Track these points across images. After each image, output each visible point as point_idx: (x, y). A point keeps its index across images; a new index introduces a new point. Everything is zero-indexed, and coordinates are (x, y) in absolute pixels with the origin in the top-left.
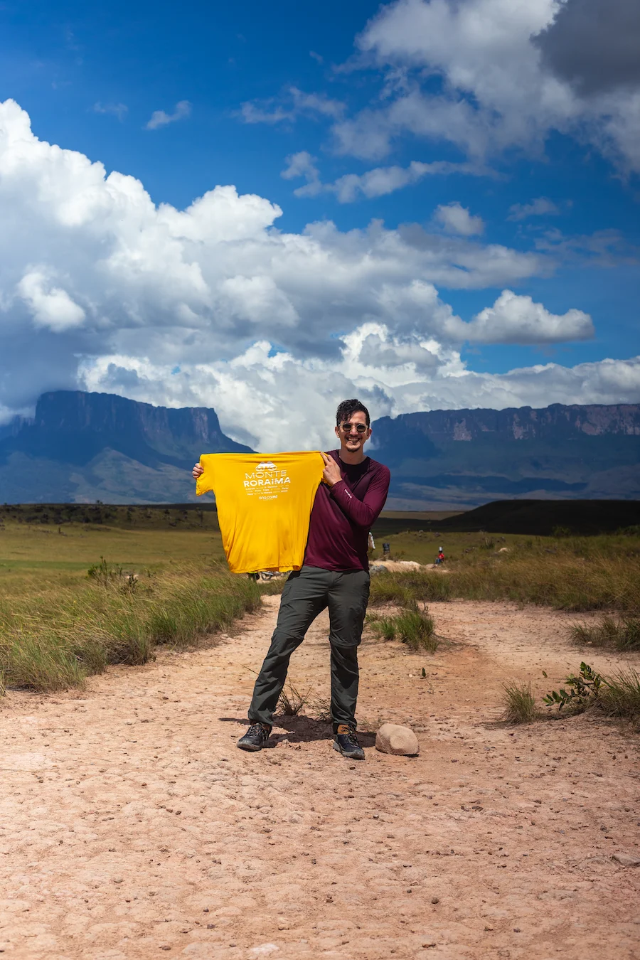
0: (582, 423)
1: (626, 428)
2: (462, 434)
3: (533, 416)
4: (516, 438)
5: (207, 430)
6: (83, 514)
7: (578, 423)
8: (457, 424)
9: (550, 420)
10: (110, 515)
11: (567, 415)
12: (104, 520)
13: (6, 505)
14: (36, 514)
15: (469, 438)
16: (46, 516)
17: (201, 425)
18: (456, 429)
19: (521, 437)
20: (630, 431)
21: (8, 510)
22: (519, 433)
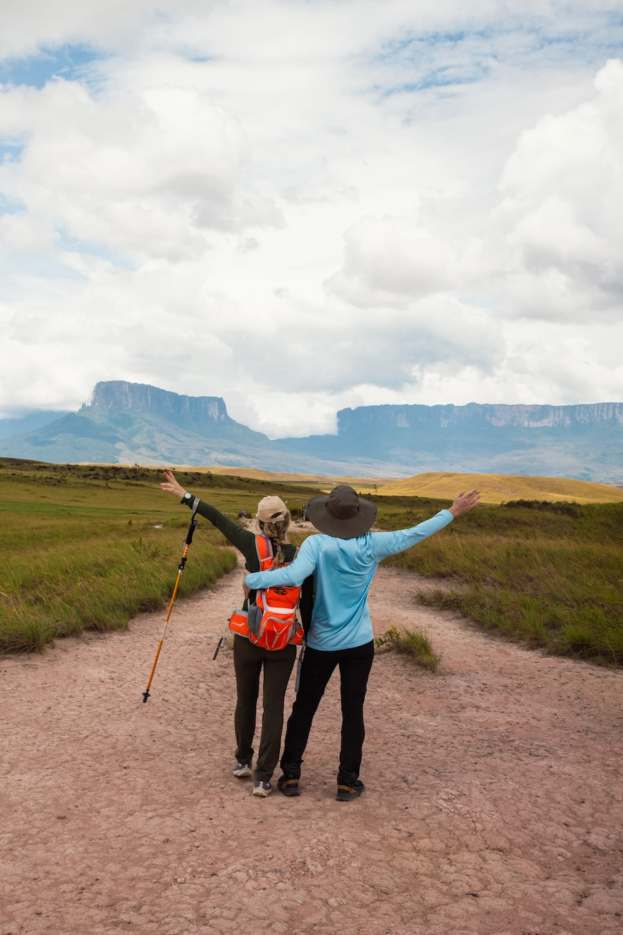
0: (491, 417)
1: (523, 422)
2: (403, 423)
3: (455, 411)
4: (442, 427)
5: (217, 414)
6: (125, 473)
7: (488, 417)
8: (400, 415)
9: (468, 415)
10: (144, 474)
11: (480, 411)
12: (140, 478)
13: (68, 465)
14: (90, 472)
15: (408, 426)
16: (97, 474)
17: (214, 411)
18: (399, 419)
19: (446, 426)
20: (526, 424)
21: (69, 469)
22: (444, 423)
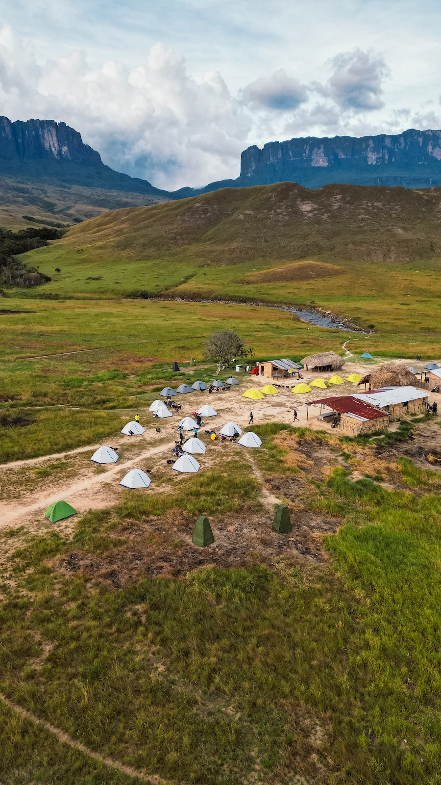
0: (434, 148)
2: (321, 161)
3: (388, 142)
4: (369, 163)
7: (430, 148)
8: (316, 149)
9: (403, 145)
11: (420, 139)
15: (326, 164)
18: (314, 156)
19: (374, 163)
22: (372, 158)
